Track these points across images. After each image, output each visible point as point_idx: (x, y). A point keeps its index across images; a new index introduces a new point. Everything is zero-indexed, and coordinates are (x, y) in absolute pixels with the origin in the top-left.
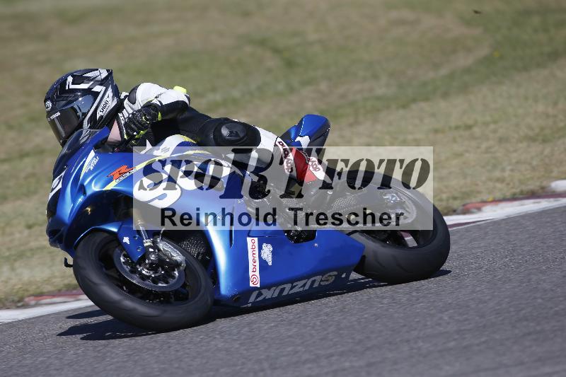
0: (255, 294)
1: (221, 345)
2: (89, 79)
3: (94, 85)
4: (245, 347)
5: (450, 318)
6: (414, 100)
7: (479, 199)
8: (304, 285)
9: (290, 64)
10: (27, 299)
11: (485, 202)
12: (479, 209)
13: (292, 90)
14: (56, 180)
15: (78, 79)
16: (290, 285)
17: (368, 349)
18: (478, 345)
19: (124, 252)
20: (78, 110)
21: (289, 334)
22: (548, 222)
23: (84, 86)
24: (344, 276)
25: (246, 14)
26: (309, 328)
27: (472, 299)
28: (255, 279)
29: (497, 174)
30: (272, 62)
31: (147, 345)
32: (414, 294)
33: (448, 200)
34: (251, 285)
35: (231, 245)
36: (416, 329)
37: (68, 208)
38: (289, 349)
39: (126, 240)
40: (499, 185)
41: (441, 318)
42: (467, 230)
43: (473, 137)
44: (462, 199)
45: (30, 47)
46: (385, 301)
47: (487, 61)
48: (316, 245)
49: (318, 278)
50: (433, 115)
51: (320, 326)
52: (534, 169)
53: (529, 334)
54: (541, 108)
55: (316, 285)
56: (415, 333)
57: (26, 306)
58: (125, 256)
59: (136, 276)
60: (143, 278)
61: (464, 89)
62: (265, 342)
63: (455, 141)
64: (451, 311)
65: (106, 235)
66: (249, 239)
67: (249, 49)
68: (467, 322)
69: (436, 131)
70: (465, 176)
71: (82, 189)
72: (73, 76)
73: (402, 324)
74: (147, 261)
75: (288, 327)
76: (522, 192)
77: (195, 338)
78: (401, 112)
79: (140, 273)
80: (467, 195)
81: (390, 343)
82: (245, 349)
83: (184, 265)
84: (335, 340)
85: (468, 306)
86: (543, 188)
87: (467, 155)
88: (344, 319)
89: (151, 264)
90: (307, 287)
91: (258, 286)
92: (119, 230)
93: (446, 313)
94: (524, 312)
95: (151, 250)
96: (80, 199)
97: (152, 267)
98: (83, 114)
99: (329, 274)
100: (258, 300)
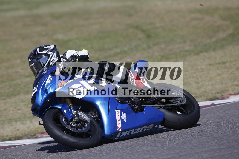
0: (119, 134)
1: (119, 154)
2: (46, 49)
3: (48, 52)
4: (129, 155)
5: (216, 143)
6: (201, 52)
7: (228, 93)
9: (149, 36)
10: (37, 135)
11: (231, 95)
12: (228, 98)
13: (149, 47)
14: (35, 88)
15: (42, 49)
16: (134, 130)
17: (181, 156)
18: (227, 155)
19: (64, 117)
20: (41, 62)
21: (148, 150)
23: (44, 52)
24: (156, 126)
25: (130, 15)
26: (156, 147)
27: (225, 135)
28: (119, 127)
29: (236, 83)
30: (141, 35)
31: (88, 154)
32: (200, 133)
33: (215, 93)
34: (118, 130)
35: (109, 113)
36: (201, 148)
37: (40, 99)
38: (148, 156)
39: (65, 112)
40: (236, 88)
41: (212, 143)
42: (223, 106)
43: (226, 67)
44: (221, 93)
45: (38, 29)
46: (188, 136)
47: (232, 35)
49: (146, 127)
50: (209, 58)
51: (161, 146)
55: (145, 130)
56: (201, 150)
57: (37, 138)
58: (64, 118)
59: (69, 126)
60: (72, 127)
61: (222, 47)
62: (138, 153)
63: (218, 69)
64: (216, 140)
65: (57, 110)
66: (116, 111)
67: (131, 30)
68: (223, 145)
69: (210, 65)
70: (222, 84)
71: (46, 91)
72: (39, 48)
73: (195, 146)
74: (74, 120)
75: (147, 147)
77: (108, 152)
78: (196, 57)
79: (71, 125)
80: (223, 91)
81: (190, 154)
82: (129, 156)
83: (89, 122)
84: (167, 152)
85: (223, 138)
87: (223, 75)
88: (171, 143)
89: (76, 121)
90: (141, 131)
91: (121, 130)
92: (62, 108)
93: (214, 141)
95: (75, 115)
96: (45, 96)
97: (76, 123)
98: (44, 64)
99: (150, 125)
100: (121, 136)
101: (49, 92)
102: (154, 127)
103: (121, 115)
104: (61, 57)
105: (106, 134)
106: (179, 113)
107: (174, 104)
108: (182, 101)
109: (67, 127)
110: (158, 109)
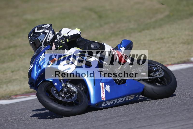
0: (104, 103)
2: (43, 28)
3: (45, 30)
6: (143, 30)
7: (166, 64)
8: (122, 100)
9: (100, 17)
10: (12, 97)
13: (101, 26)
14: (31, 65)
15: (39, 28)
16: (117, 100)
20: (40, 40)
22: (190, 72)
23: (41, 31)
24: (137, 96)
28: (103, 98)
29: (172, 55)
30: (94, 16)
34: (102, 100)
35: (94, 86)
37: (35, 73)
39: (56, 84)
40: (173, 59)
43: (164, 42)
48: (126, 85)
49: (127, 97)
50: (150, 35)
52: (185, 53)
53: (185, 110)
54: (187, 32)
55: (127, 100)
57: (12, 99)
59: (61, 97)
63: (157, 43)
65: (49, 83)
66: (101, 83)
70: (161, 56)
71: (40, 67)
72: (38, 27)
74: (63, 91)
76: (181, 62)
83: (77, 92)
86: (188, 60)
89: (65, 92)
90: (123, 101)
91: (105, 100)
92: (53, 81)
94: (183, 102)
95: (64, 87)
96: (39, 71)
97: (65, 93)
98: (41, 41)
99: (131, 96)
100: (105, 105)
101: (42, 68)
102: (135, 97)
103: (105, 86)
104: (57, 34)
105: (93, 104)
106: (158, 84)
107: (154, 76)
108: (160, 74)
109: (58, 98)
110: (138, 81)
